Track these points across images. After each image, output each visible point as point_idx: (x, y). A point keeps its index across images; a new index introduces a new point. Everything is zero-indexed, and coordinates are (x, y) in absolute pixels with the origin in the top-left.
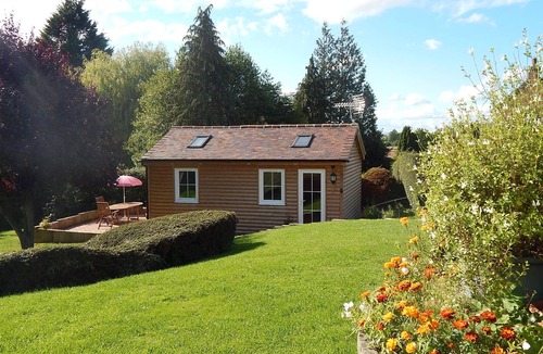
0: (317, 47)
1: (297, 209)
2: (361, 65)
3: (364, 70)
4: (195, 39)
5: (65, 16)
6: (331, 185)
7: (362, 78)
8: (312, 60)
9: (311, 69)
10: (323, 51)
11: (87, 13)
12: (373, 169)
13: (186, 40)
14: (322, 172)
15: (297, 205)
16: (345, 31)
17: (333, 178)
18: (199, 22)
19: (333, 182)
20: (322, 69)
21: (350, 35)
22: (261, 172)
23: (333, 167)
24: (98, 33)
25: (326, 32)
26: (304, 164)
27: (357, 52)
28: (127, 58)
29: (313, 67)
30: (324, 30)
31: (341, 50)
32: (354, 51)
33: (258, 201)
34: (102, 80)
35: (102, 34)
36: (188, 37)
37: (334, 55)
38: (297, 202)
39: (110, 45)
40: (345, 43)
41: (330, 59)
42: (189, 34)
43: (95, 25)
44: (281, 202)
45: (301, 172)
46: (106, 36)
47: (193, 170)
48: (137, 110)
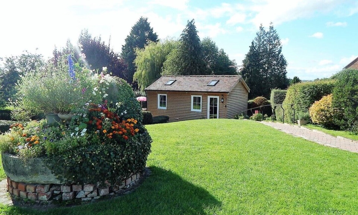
0: (256, 36)
1: (207, 114)
2: (279, 45)
3: (281, 48)
4: (187, 35)
5: (140, 25)
6: (221, 103)
7: (280, 51)
8: (253, 43)
9: (252, 48)
10: (259, 38)
11: (149, 24)
12: (259, 97)
13: (182, 36)
14: (218, 97)
15: (207, 112)
16: (271, 28)
17: (222, 100)
18: (188, 27)
19: (222, 102)
20: (259, 47)
21: (274, 30)
22: (192, 97)
23: (222, 95)
24: (154, 33)
25: (261, 28)
26: (210, 93)
27: (278, 38)
28: (163, 44)
29: (253, 46)
30: (261, 27)
31: (270, 37)
32: (276, 38)
33: (190, 109)
34: (151, 54)
35: (155, 33)
36: (182, 34)
37: (265, 40)
38: (207, 110)
39: (159, 38)
40: (271, 34)
41: (263, 42)
42: (183, 33)
43: (152, 29)
44: (200, 111)
45: (209, 97)
46: (157, 34)
47: (165, 95)
48: (163, 67)
